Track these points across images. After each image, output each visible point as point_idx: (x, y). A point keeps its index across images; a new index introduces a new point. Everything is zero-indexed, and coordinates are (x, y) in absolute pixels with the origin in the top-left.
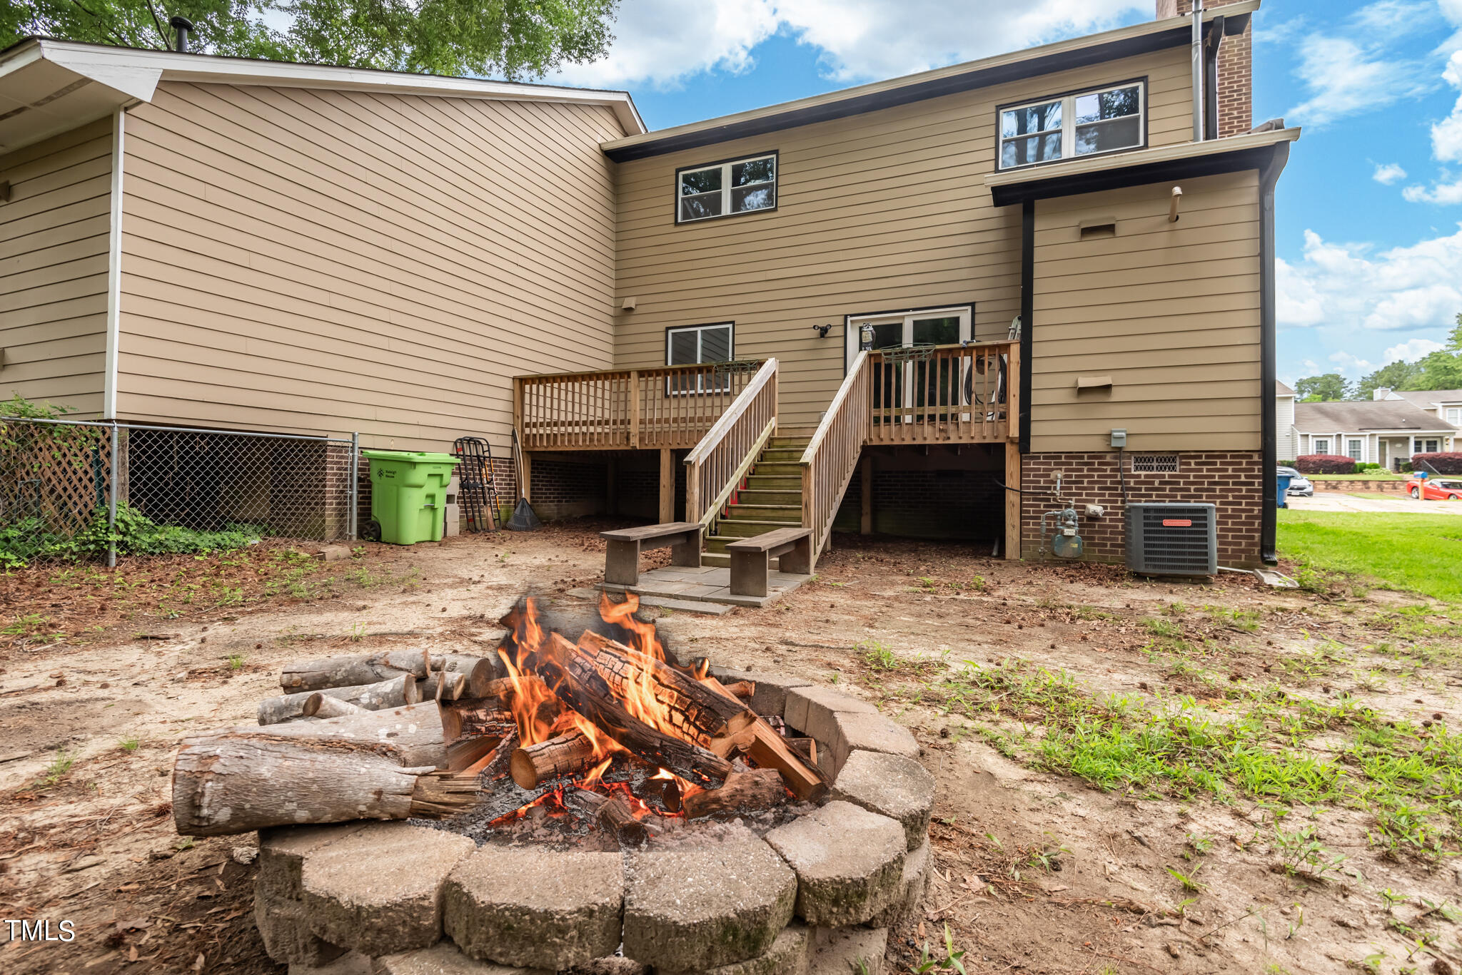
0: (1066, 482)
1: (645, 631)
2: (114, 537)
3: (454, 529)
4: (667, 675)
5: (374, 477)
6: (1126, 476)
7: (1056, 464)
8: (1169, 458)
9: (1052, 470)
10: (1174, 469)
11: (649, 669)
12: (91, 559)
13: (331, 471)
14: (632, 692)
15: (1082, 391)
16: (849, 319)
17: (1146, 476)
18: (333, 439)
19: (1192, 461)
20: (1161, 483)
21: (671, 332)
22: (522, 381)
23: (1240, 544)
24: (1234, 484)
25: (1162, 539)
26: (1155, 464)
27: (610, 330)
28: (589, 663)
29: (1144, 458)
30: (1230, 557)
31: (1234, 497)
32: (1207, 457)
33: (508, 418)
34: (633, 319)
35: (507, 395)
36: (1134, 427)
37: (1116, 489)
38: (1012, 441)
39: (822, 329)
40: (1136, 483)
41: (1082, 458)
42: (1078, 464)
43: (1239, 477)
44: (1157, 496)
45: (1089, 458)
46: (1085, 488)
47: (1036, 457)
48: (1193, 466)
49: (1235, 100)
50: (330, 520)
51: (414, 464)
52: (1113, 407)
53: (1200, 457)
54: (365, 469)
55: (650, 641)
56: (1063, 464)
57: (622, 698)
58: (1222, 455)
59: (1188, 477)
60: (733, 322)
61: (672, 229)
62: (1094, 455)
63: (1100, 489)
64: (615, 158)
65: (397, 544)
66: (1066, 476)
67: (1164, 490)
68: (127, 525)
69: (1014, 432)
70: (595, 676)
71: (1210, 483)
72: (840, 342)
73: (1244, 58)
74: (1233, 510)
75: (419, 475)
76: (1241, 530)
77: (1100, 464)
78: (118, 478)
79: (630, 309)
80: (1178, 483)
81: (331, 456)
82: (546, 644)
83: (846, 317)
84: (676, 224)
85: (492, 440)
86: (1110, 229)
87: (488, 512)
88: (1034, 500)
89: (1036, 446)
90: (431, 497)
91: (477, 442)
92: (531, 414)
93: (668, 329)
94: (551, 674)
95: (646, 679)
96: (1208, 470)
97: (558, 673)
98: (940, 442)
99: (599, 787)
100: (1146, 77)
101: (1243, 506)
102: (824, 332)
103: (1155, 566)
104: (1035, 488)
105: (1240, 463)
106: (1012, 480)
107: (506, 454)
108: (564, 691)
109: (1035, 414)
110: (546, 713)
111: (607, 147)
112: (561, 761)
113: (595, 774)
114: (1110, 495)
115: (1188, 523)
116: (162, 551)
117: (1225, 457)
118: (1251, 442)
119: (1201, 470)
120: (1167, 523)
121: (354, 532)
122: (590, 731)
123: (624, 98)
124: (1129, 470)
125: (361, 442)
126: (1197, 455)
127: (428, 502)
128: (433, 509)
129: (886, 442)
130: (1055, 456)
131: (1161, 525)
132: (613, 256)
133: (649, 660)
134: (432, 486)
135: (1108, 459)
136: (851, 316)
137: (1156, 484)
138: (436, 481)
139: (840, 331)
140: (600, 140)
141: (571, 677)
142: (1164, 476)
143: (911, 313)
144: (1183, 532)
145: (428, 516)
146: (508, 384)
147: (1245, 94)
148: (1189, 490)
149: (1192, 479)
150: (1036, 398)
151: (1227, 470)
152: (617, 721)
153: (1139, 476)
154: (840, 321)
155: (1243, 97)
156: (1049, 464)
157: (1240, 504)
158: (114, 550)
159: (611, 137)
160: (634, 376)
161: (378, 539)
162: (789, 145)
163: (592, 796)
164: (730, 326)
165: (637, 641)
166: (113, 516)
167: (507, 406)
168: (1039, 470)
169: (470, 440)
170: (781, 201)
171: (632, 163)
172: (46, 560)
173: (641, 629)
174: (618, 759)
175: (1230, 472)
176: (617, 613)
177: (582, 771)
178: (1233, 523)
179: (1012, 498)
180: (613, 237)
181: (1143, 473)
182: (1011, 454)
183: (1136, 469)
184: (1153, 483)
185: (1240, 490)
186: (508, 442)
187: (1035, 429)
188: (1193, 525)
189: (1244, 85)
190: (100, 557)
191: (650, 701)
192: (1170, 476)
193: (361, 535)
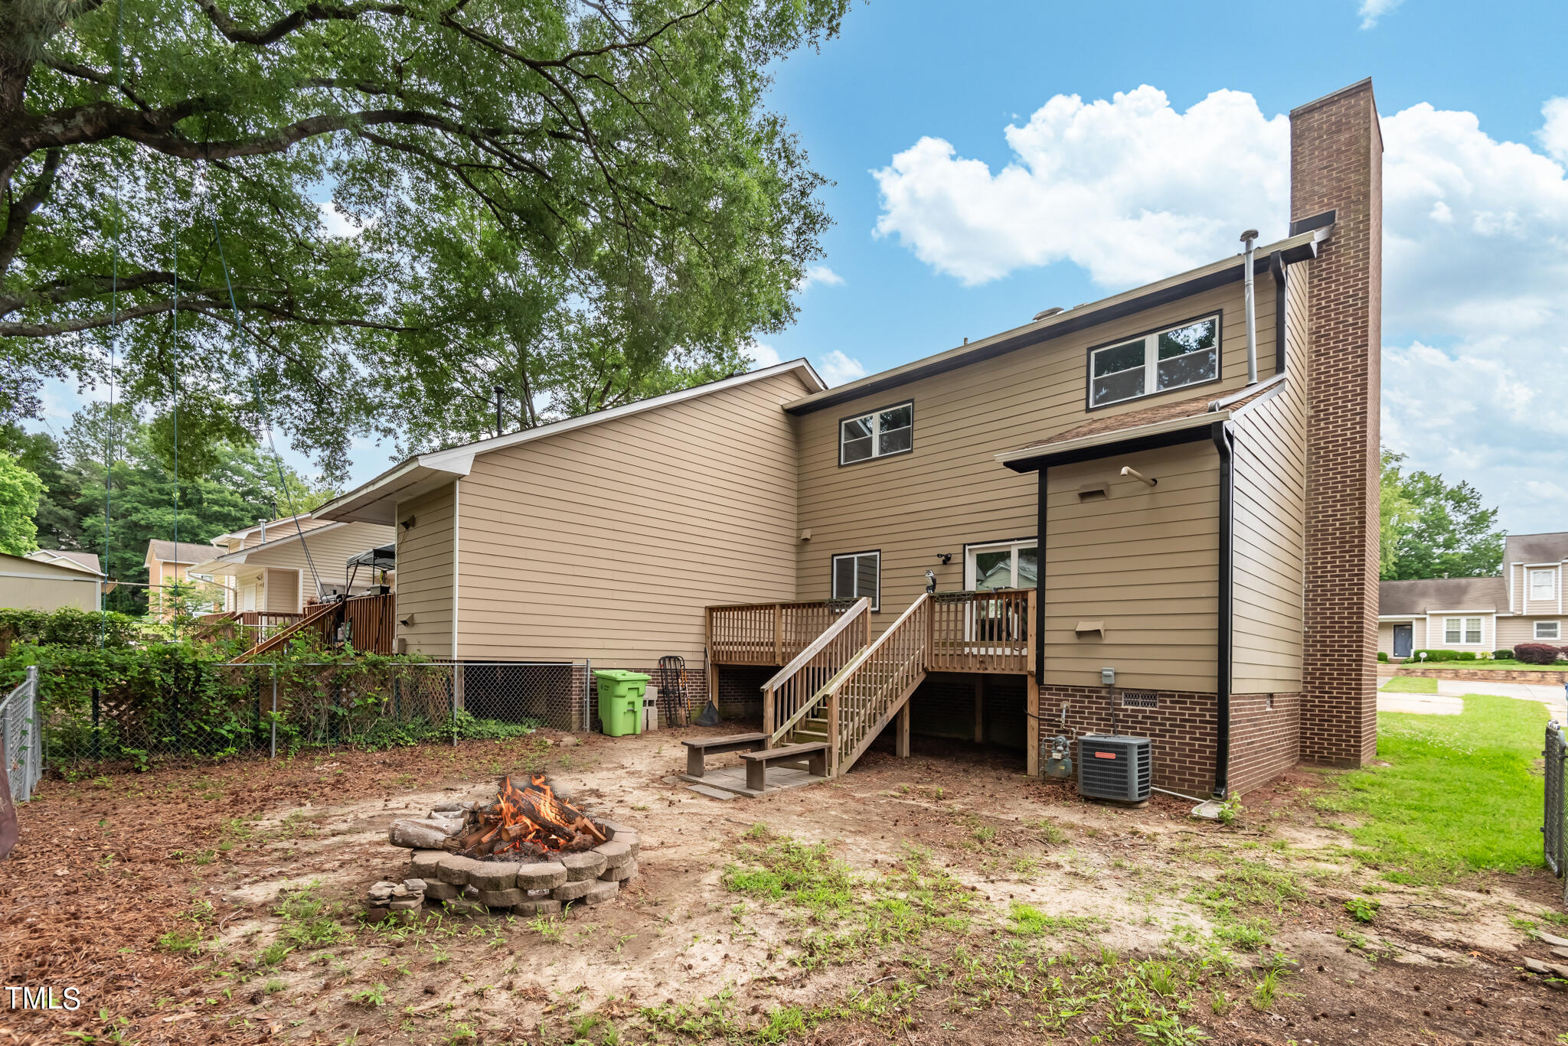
0: (1073, 712)
1: (547, 788)
2: (456, 729)
3: (654, 724)
4: (554, 803)
5: (599, 690)
6: (1115, 709)
7: (1065, 695)
8: (1151, 695)
9: (1062, 700)
10: (1155, 706)
11: (548, 801)
12: (445, 742)
13: (576, 684)
14: (542, 809)
15: (1080, 634)
16: (967, 547)
17: (1132, 710)
18: (576, 664)
19: (1168, 700)
20: (1143, 717)
21: (835, 558)
22: (711, 610)
23: (1205, 776)
24: (1201, 722)
25: (1094, 768)
26: (1140, 700)
27: (793, 557)
28: (528, 799)
29: (1132, 694)
30: (1197, 787)
31: (1200, 733)
32: (1179, 696)
33: (702, 639)
34: (810, 548)
35: (700, 621)
36: (1122, 667)
37: (1109, 720)
38: (1030, 673)
39: (946, 556)
40: (1124, 716)
41: (1084, 691)
42: (1081, 696)
43: (1205, 716)
44: (1141, 728)
45: (1089, 691)
46: (1086, 718)
47: (1049, 688)
48: (1168, 704)
49: (1350, 306)
50: (575, 718)
51: (619, 682)
52: (1105, 649)
53: (1174, 696)
54: (594, 683)
55: (549, 792)
56: (1069, 695)
57: (539, 811)
58: (1191, 695)
59: (1164, 713)
60: (879, 550)
61: (837, 470)
62: (1093, 690)
63: (1097, 719)
64: (795, 415)
65: (611, 736)
66: (1072, 706)
67: (1146, 723)
68: (462, 722)
69: (1032, 666)
70: (530, 803)
71: (1181, 720)
72: (959, 568)
73: (1361, 260)
74: (1200, 745)
75: (622, 689)
76: (1205, 764)
77: (1097, 697)
78: (458, 693)
79: (806, 540)
80: (1157, 718)
81: (576, 675)
82: (514, 792)
83: (964, 545)
84: (840, 466)
85: (686, 656)
86: (1100, 493)
87: (682, 712)
88: (1049, 725)
89: (1048, 679)
90: (632, 703)
91: (676, 659)
92: (722, 635)
93: (833, 556)
94: (515, 802)
95: (547, 804)
96: (1180, 708)
97: (517, 802)
98: (981, 672)
99: (531, 841)
100: (1221, 310)
101: (1208, 743)
102: (947, 560)
103: (1090, 790)
104: (1049, 715)
105: (1206, 704)
106: (1032, 708)
107: (700, 666)
108: (520, 808)
109: (1048, 652)
110: (514, 816)
111: (787, 407)
112: (519, 832)
113: (530, 837)
114: (1105, 725)
115: (1112, 756)
116: (480, 737)
117: (1194, 697)
118: (1210, 686)
119: (1175, 708)
120: (1098, 755)
121: (588, 726)
122: (528, 822)
123: (802, 363)
124: (1120, 704)
125: (592, 664)
126: (1170, 694)
127: (630, 707)
128: (634, 712)
129: (944, 670)
130: (1062, 688)
131: (1094, 756)
132: (795, 494)
133: (548, 798)
134: (632, 696)
135: (1103, 693)
136: (969, 544)
137: (1140, 718)
138: (635, 692)
139: (959, 559)
140: (782, 402)
141: (522, 804)
142: (1145, 711)
143: (1016, 542)
144: (1109, 764)
145: (630, 716)
146: (702, 612)
147: (1361, 298)
148: (1165, 725)
149: (1167, 716)
150: (1048, 638)
151: (1195, 709)
152: (537, 818)
153: (1126, 710)
154: (960, 549)
155: (1359, 302)
156: (1059, 695)
157: (1205, 740)
158: (456, 737)
159: (793, 395)
160: (777, 607)
161: (601, 732)
162: (922, 396)
163: (529, 844)
164: (878, 553)
165: (544, 791)
166: (456, 717)
167: (701, 630)
168: (1052, 699)
169: (670, 658)
170: (916, 444)
171: (807, 417)
172: (425, 741)
173: (546, 787)
174: (538, 831)
175: (1197, 712)
176: (537, 782)
177: (525, 836)
178: (1200, 757)
179: (1032, 723)
180: (795, 479)
181: (1130, 707)
182: (1031, 682)
183: (1126, 704)
184: (1137, 717)
185: (1206, 728)
186: (701, 657)
187: (1048, 664)
188: (1117, 758)
189: (1360, 289)
190: (449, 741)
191: (549, 811)
192: (1151, 712)
193: (592, 729)
